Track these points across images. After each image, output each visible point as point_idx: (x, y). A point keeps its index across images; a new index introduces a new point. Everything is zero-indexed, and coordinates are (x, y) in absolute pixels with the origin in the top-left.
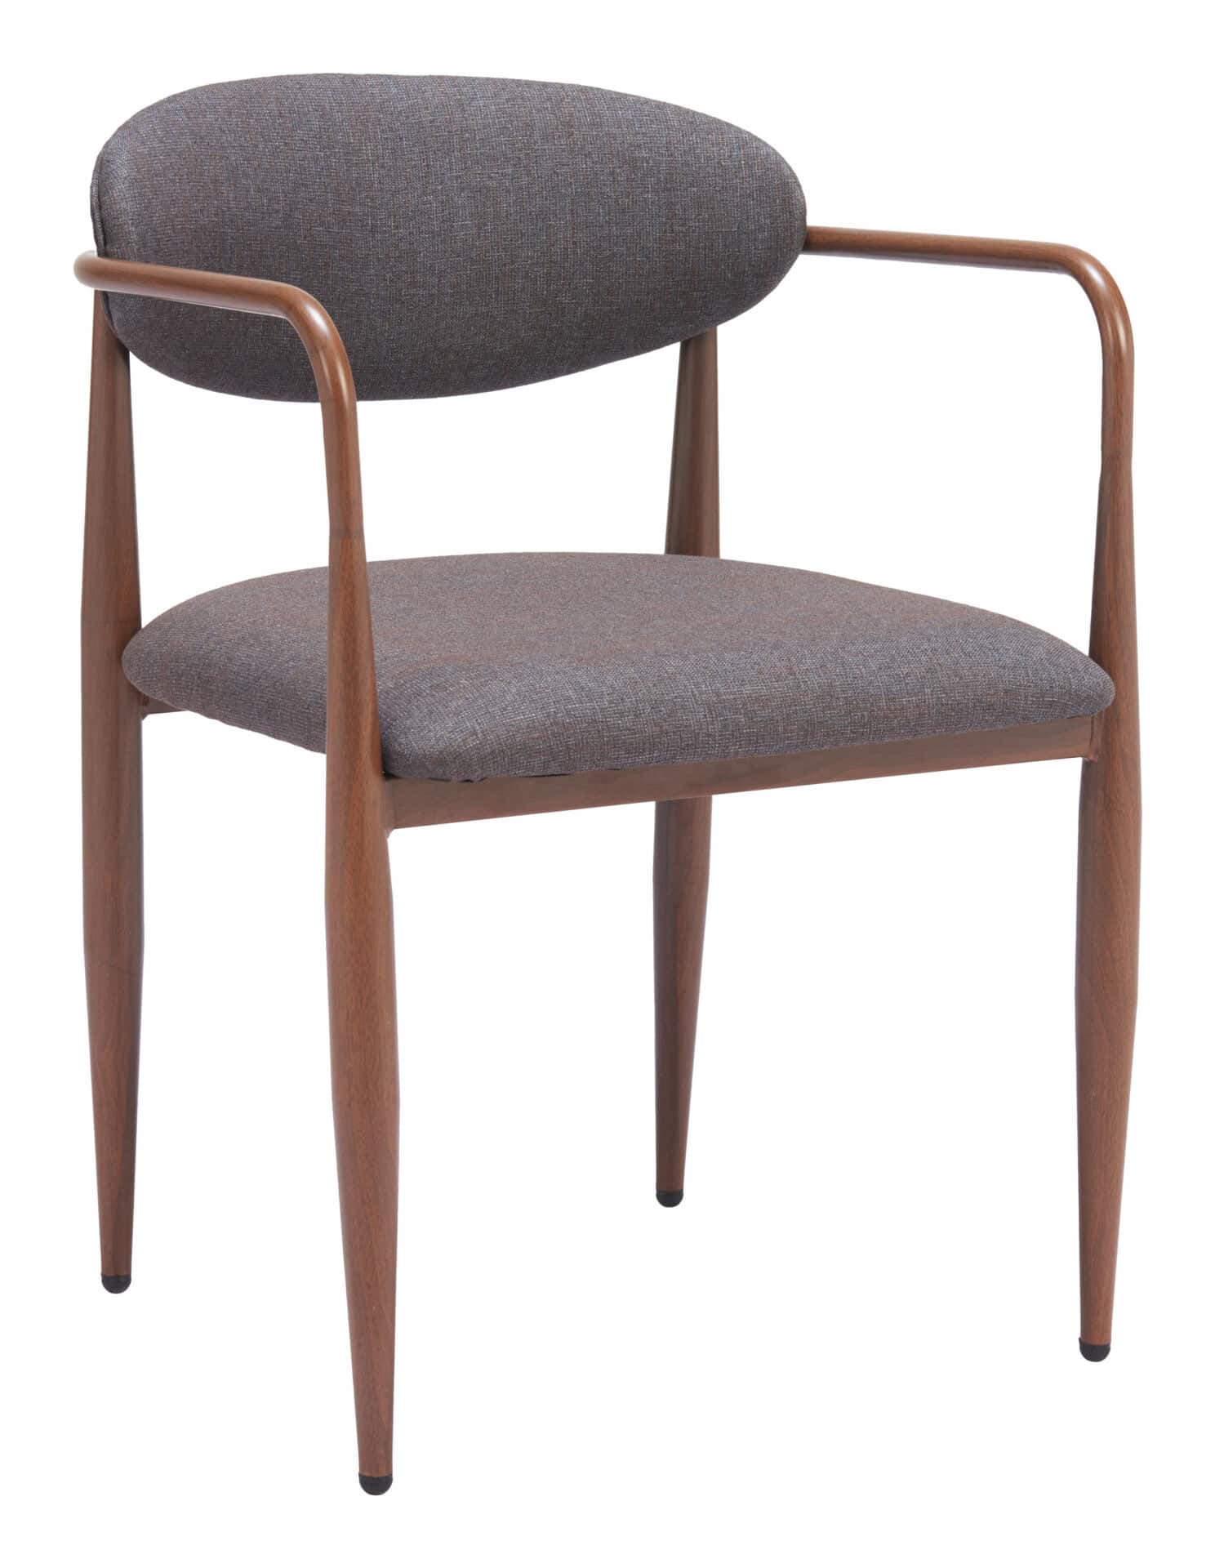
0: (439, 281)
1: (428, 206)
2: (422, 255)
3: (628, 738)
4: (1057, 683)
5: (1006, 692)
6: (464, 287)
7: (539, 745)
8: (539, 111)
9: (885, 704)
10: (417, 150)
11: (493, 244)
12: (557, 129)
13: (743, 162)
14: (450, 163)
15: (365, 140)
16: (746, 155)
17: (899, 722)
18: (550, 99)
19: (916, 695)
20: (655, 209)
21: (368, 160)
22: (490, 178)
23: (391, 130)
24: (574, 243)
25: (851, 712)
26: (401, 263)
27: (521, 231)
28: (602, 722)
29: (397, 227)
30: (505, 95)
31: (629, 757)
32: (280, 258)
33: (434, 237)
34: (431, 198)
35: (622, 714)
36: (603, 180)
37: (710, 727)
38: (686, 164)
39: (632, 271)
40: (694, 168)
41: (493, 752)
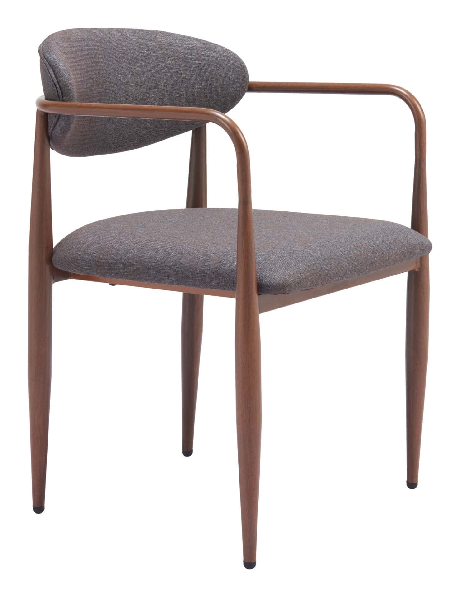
1: (120, 78)
8: (149, 41)
10: (114, 57)
11: (141, 92)
12: (157, 47)
13: (226, 58)
14: (125, 62)
16: (226, 56)
18: (151, 36)
20: (195, 77)
22: (138, 67)
23: (105, 49)
24: (167, 91)
27: (149, 87)
29: (111, 87)
30: (137, 35)
34: (120, 75)
36: (176, 67)
38: (205, 59)
39: (187, 101)
40: (208, 61)
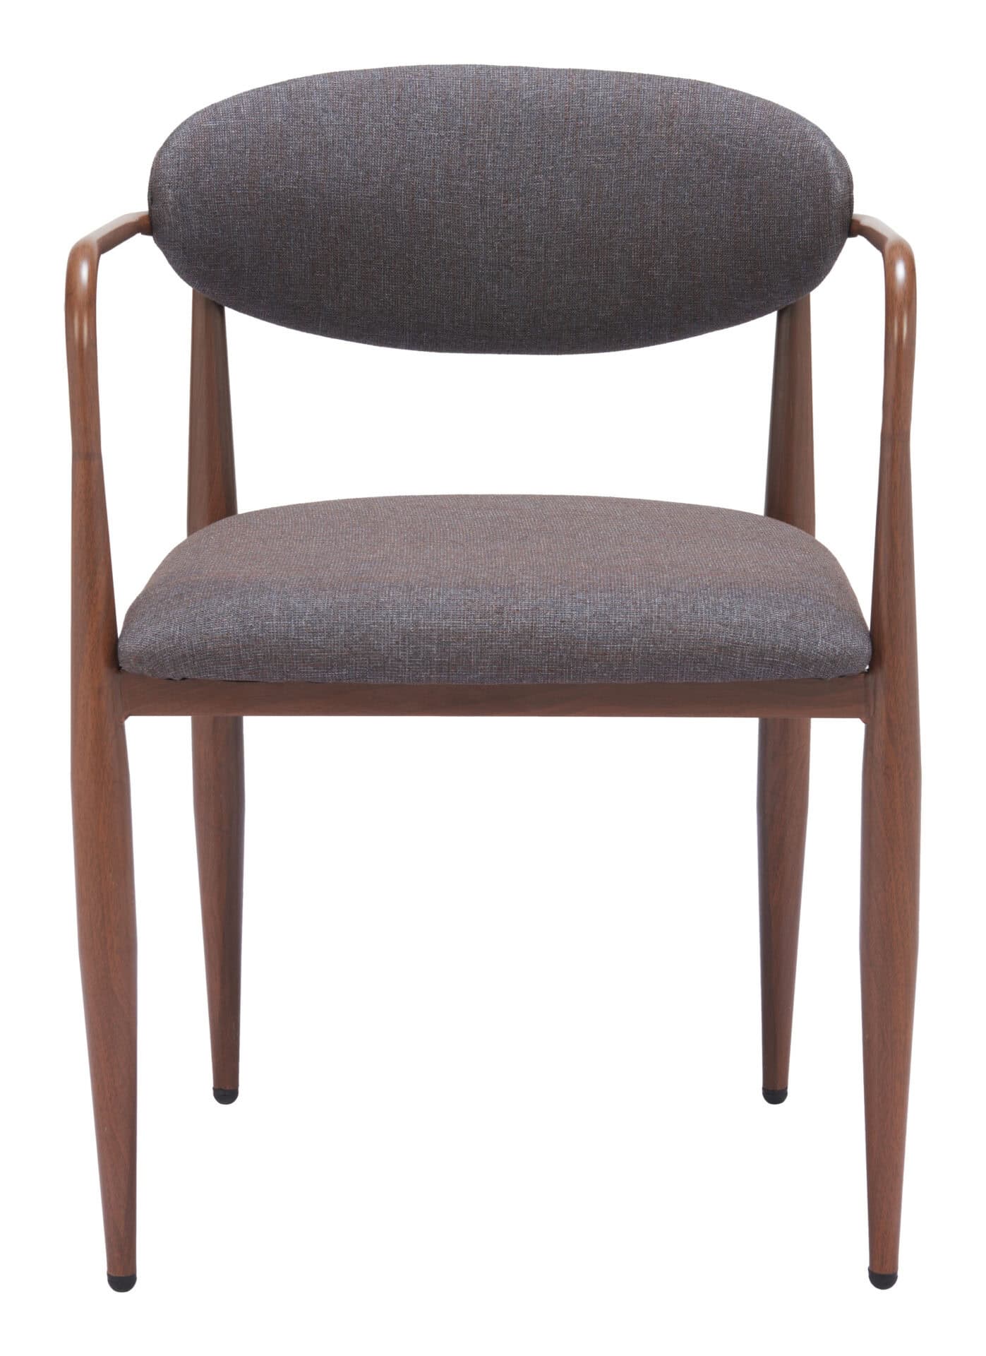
0: (545, 251)
1: (538, 183)
2: (530, 227)
3: (318, 656)
4: (781, 645)
5: (720, 648)
6: (569, 257)
7: (229, 653)
8: (650, 102)
9: (586, 648)
12: (661, 119)
14: (563, 146)
15: (484, 123)
16: (802, 148)
17: (600, 666)
19: (622, 642)
21: (485, 141)
22: (596, 161)
23: (512, 115)
24: (663, 222)
25: (549, 652)
26: (509, 232)
27: (619, 209)
28: (294, 639)
31: (318, 672)
32: (375, 223)
33: (541, 212)
34: (541, 177)
35: (314, 633)
37: (400, 653)
38: (755, 155)
40: (760, 158)
41: (184, 656)
